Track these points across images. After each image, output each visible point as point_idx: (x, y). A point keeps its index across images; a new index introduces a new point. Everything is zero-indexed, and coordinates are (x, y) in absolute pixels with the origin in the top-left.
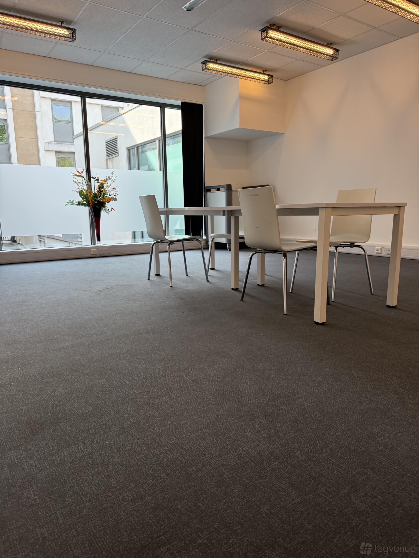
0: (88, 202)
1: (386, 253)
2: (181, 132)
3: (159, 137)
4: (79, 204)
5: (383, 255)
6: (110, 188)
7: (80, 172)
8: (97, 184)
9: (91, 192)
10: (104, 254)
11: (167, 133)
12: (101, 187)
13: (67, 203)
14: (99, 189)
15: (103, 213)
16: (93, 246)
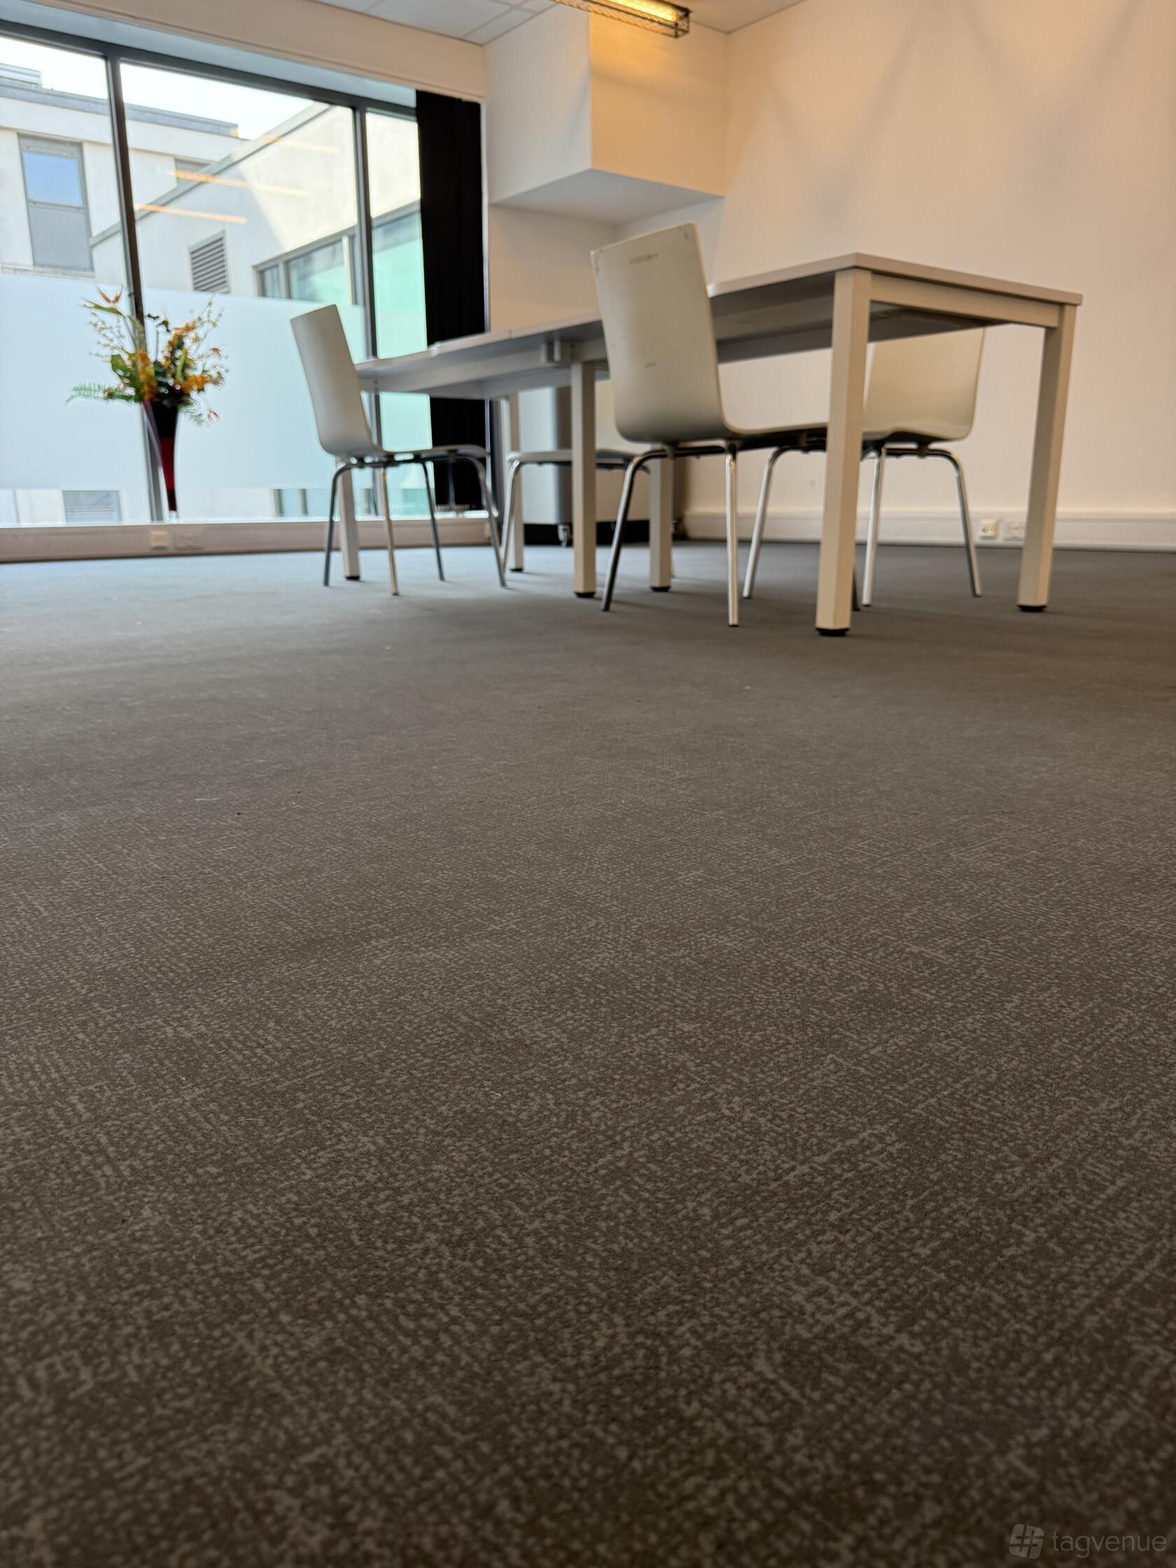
0: (137, 391)
1: (1009, 536)
2: (418, 207)
3: (352, 228)
4: (111, 395)
5: (1000, 541)
6: (204, 348)
7: (112, 298)
8: (166, 338)
9: (144, 358)
10: (189, 547)
11: (374, 213)
12: (177, 344)
13: (74, 393)
14: (172, 353)
15: (184, 422)
16: (156, 523)
